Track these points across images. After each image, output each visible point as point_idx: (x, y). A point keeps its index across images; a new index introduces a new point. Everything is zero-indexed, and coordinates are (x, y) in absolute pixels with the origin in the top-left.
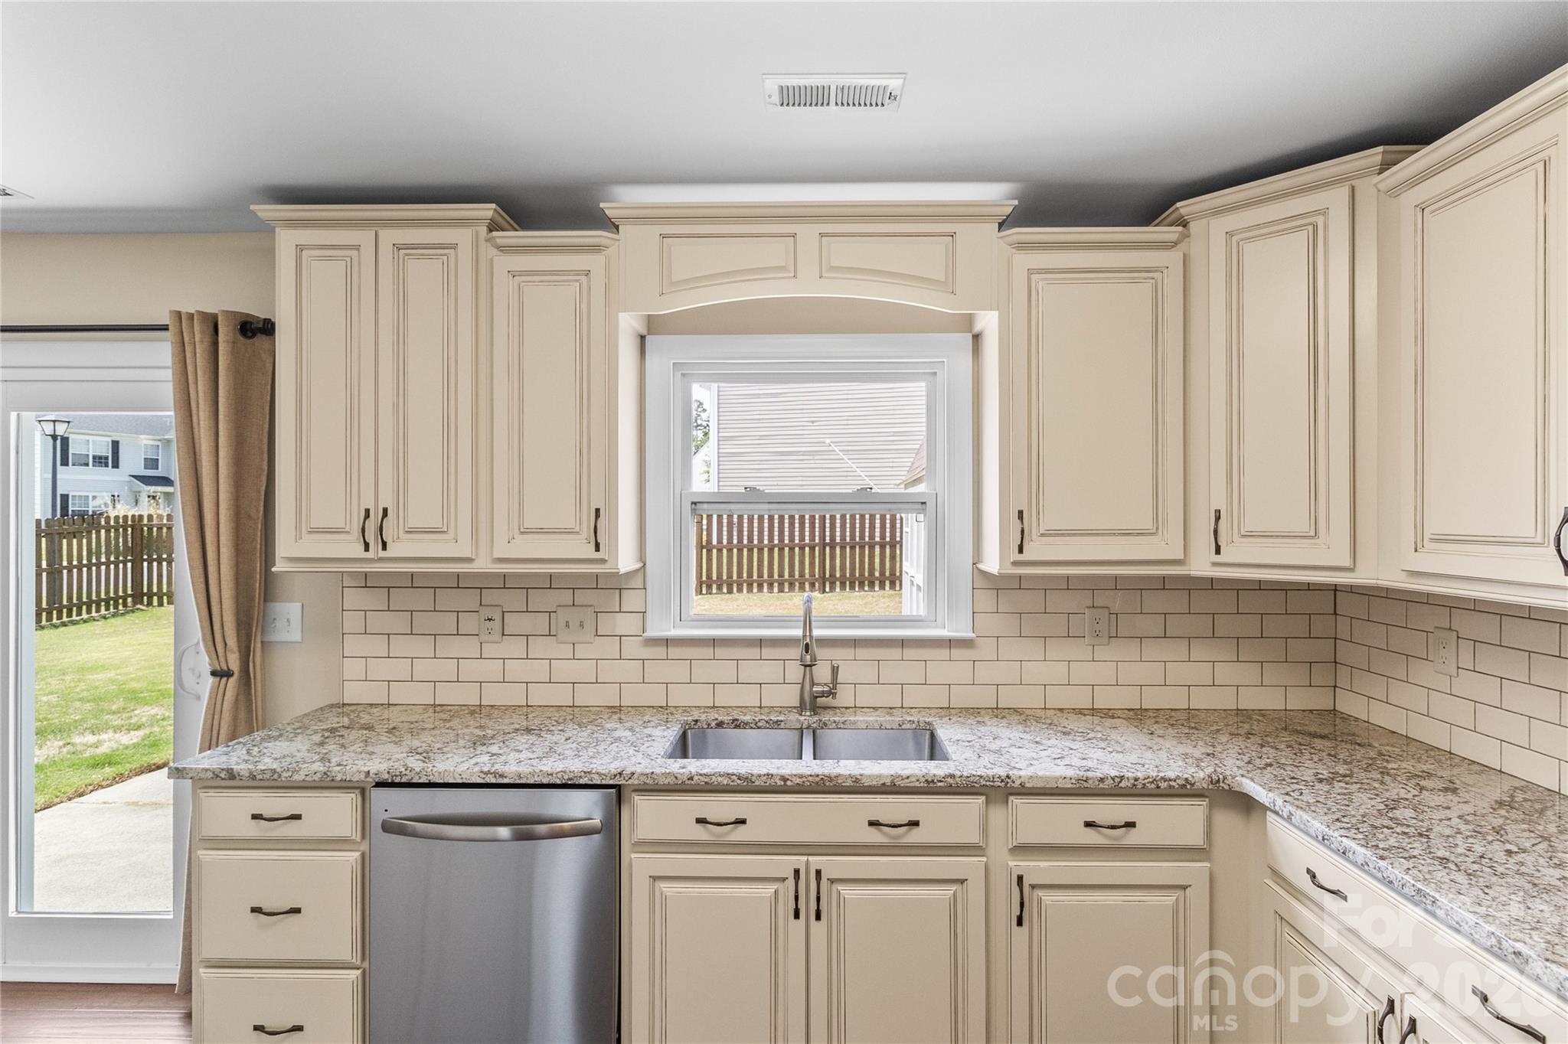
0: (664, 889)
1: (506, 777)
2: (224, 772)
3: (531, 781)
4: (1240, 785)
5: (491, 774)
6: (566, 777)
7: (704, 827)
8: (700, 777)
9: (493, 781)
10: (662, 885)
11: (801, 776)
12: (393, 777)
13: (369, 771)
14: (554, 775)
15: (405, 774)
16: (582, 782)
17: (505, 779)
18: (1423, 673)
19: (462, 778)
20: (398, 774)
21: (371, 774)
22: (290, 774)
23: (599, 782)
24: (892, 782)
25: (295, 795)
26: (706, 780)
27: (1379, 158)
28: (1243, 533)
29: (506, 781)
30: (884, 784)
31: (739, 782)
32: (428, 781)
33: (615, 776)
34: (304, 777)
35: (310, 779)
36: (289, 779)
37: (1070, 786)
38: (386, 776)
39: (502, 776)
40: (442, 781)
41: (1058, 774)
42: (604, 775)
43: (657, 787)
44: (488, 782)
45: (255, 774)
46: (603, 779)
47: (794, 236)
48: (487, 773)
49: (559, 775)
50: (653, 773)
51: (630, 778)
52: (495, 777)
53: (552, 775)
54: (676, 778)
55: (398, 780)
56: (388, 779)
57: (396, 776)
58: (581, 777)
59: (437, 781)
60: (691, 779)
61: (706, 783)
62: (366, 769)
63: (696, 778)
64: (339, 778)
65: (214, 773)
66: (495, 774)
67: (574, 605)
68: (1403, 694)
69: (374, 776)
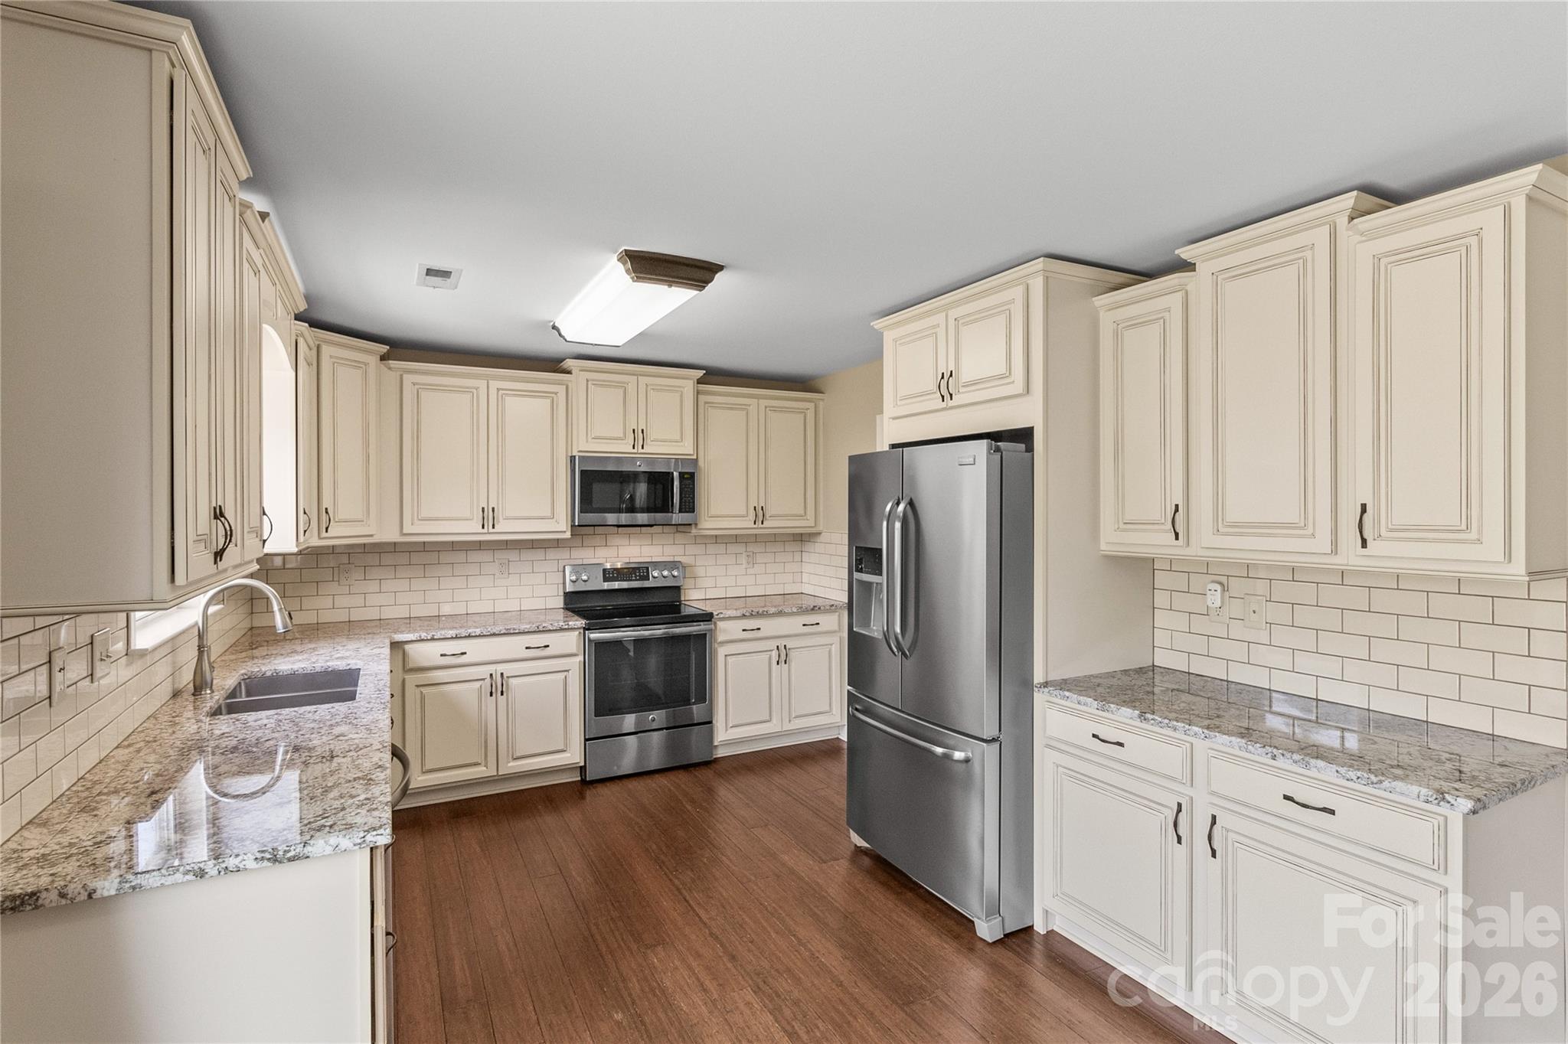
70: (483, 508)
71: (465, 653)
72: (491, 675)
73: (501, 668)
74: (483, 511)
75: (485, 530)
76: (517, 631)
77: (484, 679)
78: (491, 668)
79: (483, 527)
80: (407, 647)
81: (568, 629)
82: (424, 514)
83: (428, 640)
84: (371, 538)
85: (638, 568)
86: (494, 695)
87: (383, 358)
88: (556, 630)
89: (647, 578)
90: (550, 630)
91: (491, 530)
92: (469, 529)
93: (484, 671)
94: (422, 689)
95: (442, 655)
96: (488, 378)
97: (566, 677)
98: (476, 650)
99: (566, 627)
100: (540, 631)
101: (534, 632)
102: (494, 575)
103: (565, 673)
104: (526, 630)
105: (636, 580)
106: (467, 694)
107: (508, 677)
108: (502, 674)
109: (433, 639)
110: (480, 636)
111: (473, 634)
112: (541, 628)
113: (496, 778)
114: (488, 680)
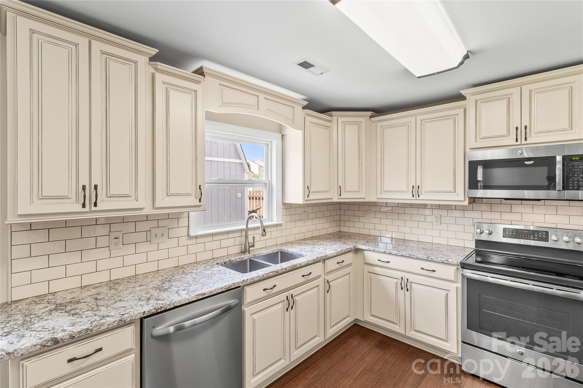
0: (254, 317)
1: (206, 294)
2: (50, 342)
3: (215, 293)
4: (358, 247)
5: (200, 295)
6: (227, 288)
7: (265, 291)
8: (266, 275)
9: (201, 297)
10: (253, 316)
11: (289, 267)
12: (157, 310)
13: (145, 312)
14: (223, 288)
15: (163, 307)
16: (232, 287)
17: (205, 295)
18: (363, 220)
19: (189, 300)
20: (160, 308)
21: (146, 313)
22: (98, 328)
23: (237, 286)
24: (307, 263)
25: (97, 339)
26: (267, 275)
27: (371, 114)
28: (345, 191)
29: (206, 296)
30: (306, 264)
31: (275, 273)
32: (174, 307)
33: (242, 282)
34: (107, 326)
35: (112, 326)
36: (98, 330)
37: (336, 254)
38: (154, 311)
39: (204, 294)
40: (180, 304)
41: (334, 252)
42: (239, 283)
43: (255, 282)
44: (199, 298)
45: (74, 335)
46: (239, 284)
47: (258, 96)
48: (198, 295)
49: (225, 288)
50: (253, 277)
51: (247, 281)
52: (202, 295)
53: (222, 288)
54: (260, 277)
55: (159, 311)
56: (155, 312)
57: (159, 309)
58: (232, 286)
59: (178, 305)
60: (263, 276)
61: (267, 276)
62: (143, 311)
63: (265, 275)
64: (128, 320)
65: (41, 345)
66: (201, 294)
67: (158, 227)
68: (357, 225)
69: (147, 313)
70: (413, 186)
71: (389, 262)
72: (402, 278)
73: (407, 276)
74: (413, 188)
75: (414, 198)
76: (415, 257)
77: (399, 279)
78: (402, 274)
79: (413, 196)
80: (365, 252)
81: (448, 264)
82: (386, 189)
83: (372, 251)
84: (364, 199)
85: (538, 232)
86: (403, 289)
87: (371, 117)
88: (439, 262)
89: (546, 240)
90: (435, 261)
91: (417, 198)
92: (406, 197)
93: (399, 275)
94: (371, 274)
95: (378, 260)
96: (415, 115)
97: (447, 294)
98: (396, 262)
99: (446, 262)
100: (429, 260)
101: (426, 260)
102: (433, 222)
103: (447, 292)
104: (421, 258)
105: (534, 240)
106: (391, 284)
107: (411, 282)
108: (407, 279)
109: (374, 251)
110: (395, 255)
111: (392, 253)
112: (429, 259)
113: (404, 336)
114: (401, 279)
